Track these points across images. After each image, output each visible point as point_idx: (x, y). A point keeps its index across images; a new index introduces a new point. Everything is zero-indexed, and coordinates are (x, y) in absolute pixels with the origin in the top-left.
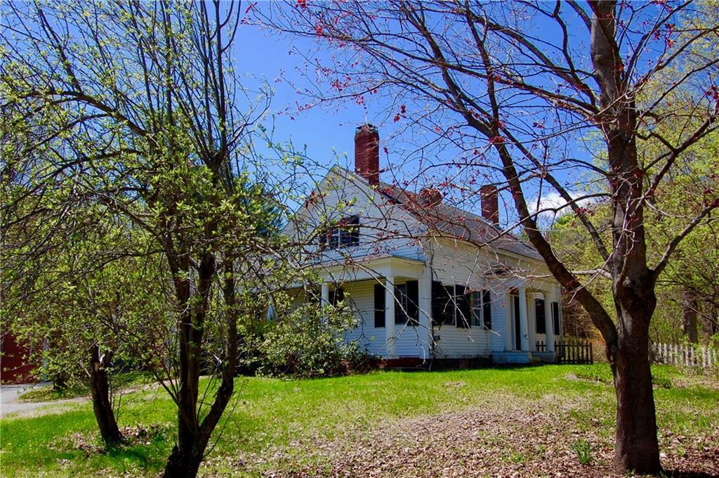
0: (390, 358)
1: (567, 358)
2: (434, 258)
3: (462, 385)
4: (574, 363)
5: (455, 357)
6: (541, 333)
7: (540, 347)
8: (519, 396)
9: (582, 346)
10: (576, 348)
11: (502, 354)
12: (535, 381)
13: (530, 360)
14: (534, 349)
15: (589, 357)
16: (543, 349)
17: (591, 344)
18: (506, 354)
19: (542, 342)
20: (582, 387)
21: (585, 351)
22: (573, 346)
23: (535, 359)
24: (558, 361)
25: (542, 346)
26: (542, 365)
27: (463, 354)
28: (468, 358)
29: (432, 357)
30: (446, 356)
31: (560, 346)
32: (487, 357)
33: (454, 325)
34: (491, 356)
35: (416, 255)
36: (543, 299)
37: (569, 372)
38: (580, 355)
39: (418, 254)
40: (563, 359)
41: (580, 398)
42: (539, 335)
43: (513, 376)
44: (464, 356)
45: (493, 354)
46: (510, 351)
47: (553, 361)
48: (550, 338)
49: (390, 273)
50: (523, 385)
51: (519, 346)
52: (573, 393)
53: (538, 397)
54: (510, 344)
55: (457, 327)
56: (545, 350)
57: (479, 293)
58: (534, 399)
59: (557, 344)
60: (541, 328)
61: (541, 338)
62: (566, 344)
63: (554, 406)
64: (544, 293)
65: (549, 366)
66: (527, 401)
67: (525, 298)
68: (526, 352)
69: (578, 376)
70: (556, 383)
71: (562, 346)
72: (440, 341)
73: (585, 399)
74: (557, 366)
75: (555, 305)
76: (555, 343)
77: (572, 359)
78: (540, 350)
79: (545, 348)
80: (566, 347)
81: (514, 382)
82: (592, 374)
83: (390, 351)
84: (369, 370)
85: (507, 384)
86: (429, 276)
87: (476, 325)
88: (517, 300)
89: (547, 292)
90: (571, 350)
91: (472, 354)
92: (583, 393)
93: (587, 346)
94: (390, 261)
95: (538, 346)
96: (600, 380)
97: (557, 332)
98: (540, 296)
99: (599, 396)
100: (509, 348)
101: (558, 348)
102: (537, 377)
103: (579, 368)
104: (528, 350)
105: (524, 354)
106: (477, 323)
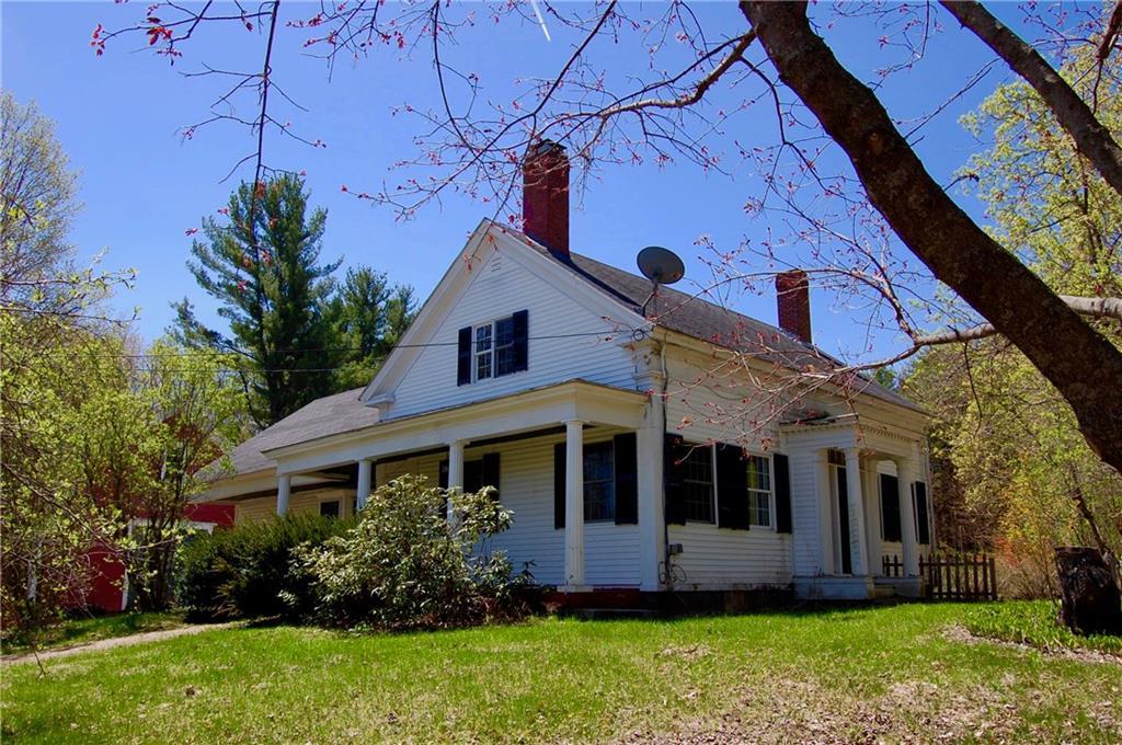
0: (573, 591)
1: (944, 590)
2: (669, 386)
3: (700, 653)
4: (958, 600)
5: (713, 588)
6: (893, 540)
7: (892, 568)
8: (830, 686)
9: (976, 565)
10: (962, 570)
11: (811, 581)
12: (874, 643)
13: (870, 593)
14: (879, 570)
15: (990, 587)
16: (896, 571)
17: (992, 560)
18: (823, 581)
19: (896, 557)
20: (987, 662)
21: (980, 573)
22: (957, 565)
23: (878, 590)
24: (928, 596)
25: (896, 565)
26: (893, 604)
27: (734, 581)
28: (743, 588)
29: (664, 588)
30: (695, 586)
31: (930, 565)
32: (783, 587)
33: (714, 523)
34: (792, 585)
35: (634, 382)
36: (895, 475)
37: (953, 624)
38: (971, 583)
39: (637, 379)
40: (936, 590)
41: (985, 692)
42: (889, 544)
43: (827, 632)
44: (735, 585)
45: (795, 581)
46: (830, 576)
47: (918, 595)
48: (911, 551)
49: (574, 418)
50: (844, 654)
51: (847, 568)
52: (967, 677)
53: (878, 689)
54: (828, 562)
55: (720, 527)
56: (900, 573)
57: (767, 460)
58: (867, 696)
59: (924, 561)
60: (892, 531)
61: (893, 550)
62: (942, 561)
63: (918, 715)
64: (897, 460)
65: (907, 605)
66: (848, 700)
67: (858, 470)
68: (863, 577)
69: (974, 631)
70: (924, 650)
71: (934, 565)
72: (682, 555)
73: (998, 697)
74: (925, 607)
75: (920, 487)
76: (921, 559)
77: (954, 589)
78: (892, 573)
79: (900, 568)
80: (943, 569)
81: (823, 649)
82: (1007, 627)
83: (574, 575)
84: (526, 613)
85: (807, 652)
86: (658, 423)
87: (761, 524)
88: (842, 474)
89: (902, 458)
90: (953, 573)
91: (751, 581)
92: (989, 677)
93: (984, 564)
94: (574, 390)
95: (886, 565)
96: (1027, 641)
97: (923, 538)
98: (888, 468)
99: (1032, 685)
100: (828, 568)
101: (926, 569)
102: (879, 633)
103: (975, 612)
104: (866, 572)
105: (859, 580)
106: (764, 521)
